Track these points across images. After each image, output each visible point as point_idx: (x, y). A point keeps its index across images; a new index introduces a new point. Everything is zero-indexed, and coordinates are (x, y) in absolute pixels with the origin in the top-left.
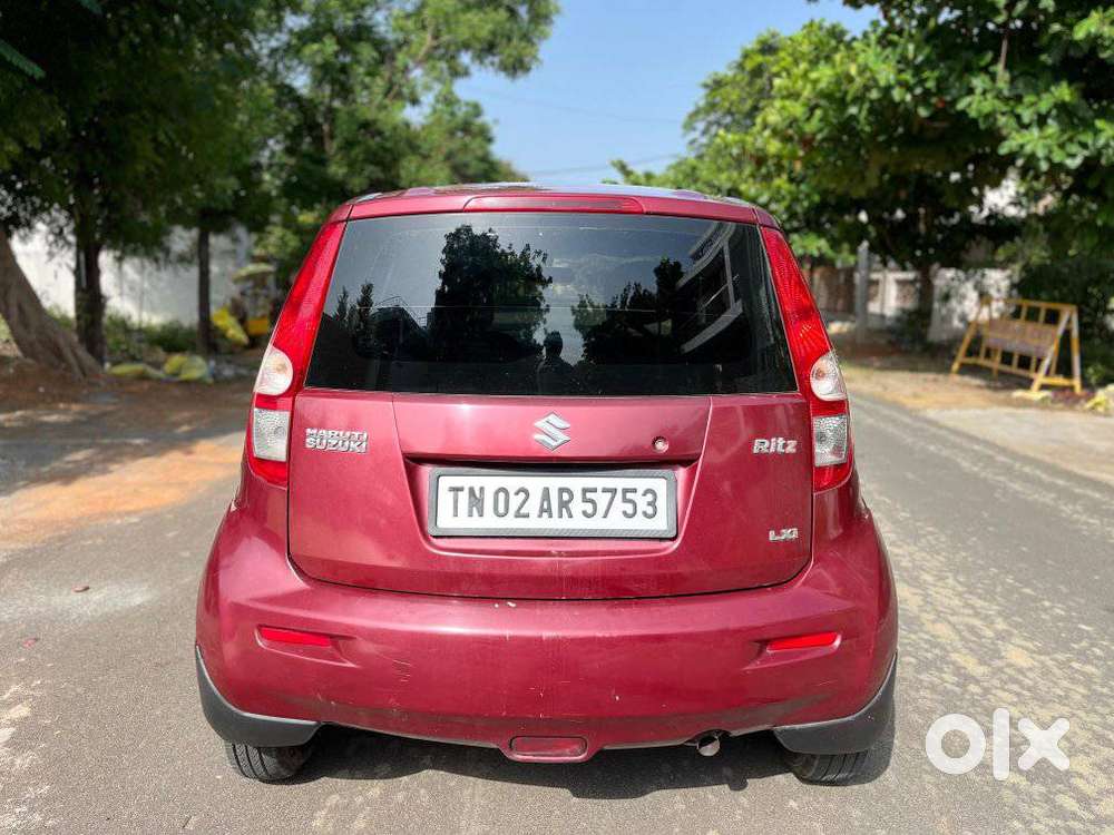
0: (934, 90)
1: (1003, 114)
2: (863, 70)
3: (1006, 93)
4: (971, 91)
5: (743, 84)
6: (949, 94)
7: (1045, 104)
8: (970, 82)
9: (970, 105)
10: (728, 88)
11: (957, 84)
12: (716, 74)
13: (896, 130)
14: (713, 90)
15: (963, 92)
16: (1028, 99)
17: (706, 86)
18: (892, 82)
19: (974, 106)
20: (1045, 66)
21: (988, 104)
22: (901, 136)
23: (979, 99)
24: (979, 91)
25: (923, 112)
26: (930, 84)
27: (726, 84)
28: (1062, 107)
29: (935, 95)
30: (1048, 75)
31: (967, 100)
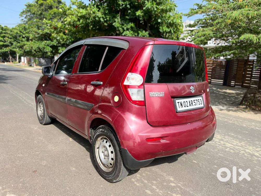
0: (108, 20)
1: (120, 27)
2: (94, 13)
3: (120, 23)
4: (115, 22)
5: (38, 7)
6: (111, 21)
7: (129, 27)
8: (115, 20)
9: (115, 24)
10: (33, 7)
11: (112, 20)
12: (29, 3)
13: (97, 27)
14: (28, 7)
15: (114, 22)
16: (125, 25)
17: (26, 6)
18: (101, 17)
19: (116, 25)
20: (127, 19)
21: (118, 25)
22: (98, 28)
23: (117, 23)
24: (117, 22)
25: (106, 24)
26: (108, 19)
27: (32, 6)
28: (132, 27)
29: (108, 21)
30: (128, 21)
31: (115, 23)
